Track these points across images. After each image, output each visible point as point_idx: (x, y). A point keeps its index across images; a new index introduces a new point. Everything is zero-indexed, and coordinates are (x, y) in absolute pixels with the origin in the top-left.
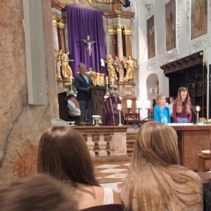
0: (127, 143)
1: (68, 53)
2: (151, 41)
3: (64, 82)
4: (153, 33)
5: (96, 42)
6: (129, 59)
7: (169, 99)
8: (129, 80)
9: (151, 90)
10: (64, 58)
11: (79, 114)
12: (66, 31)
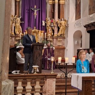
0: (56, 86)
1: (20, 17)
2: (78, 8)
3: (15, 37)
4: (80, 3)
5: (40, 9)
6: (62, 20)
7: (89, 49)
8: (61, 35)
9: (76, 42)
10: (17, 21)
11: (24, 62)
12: (21, 3)
